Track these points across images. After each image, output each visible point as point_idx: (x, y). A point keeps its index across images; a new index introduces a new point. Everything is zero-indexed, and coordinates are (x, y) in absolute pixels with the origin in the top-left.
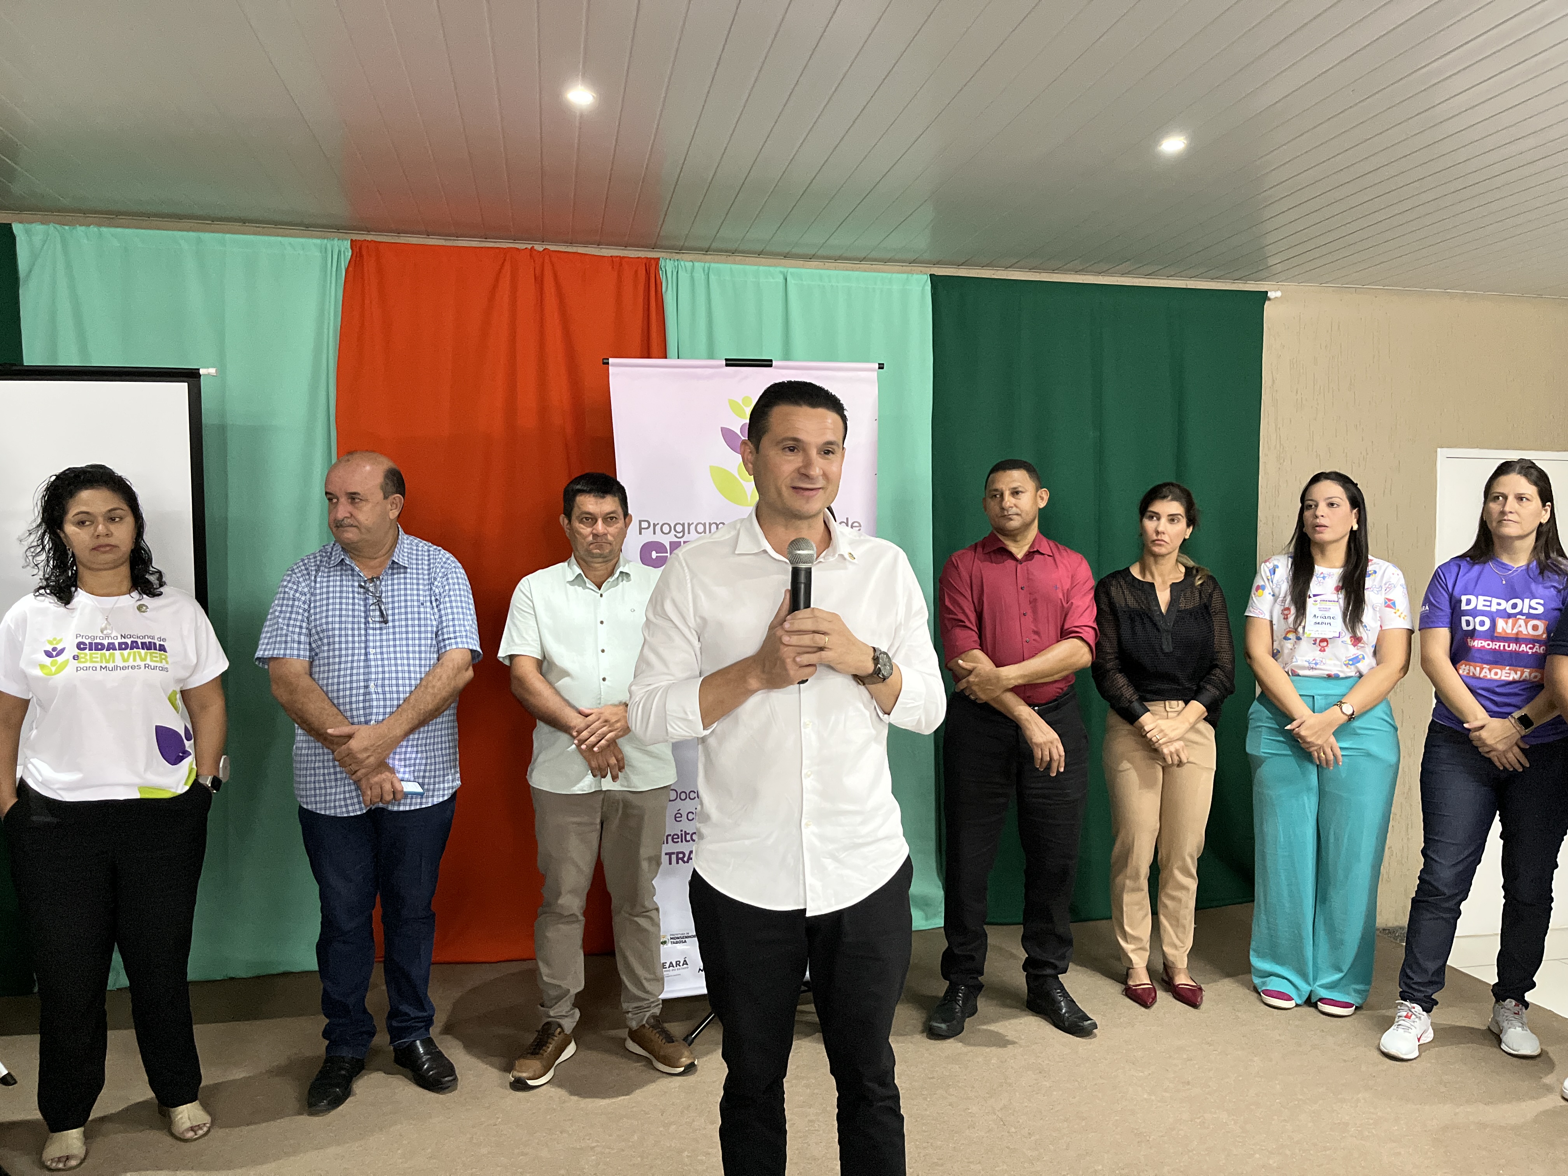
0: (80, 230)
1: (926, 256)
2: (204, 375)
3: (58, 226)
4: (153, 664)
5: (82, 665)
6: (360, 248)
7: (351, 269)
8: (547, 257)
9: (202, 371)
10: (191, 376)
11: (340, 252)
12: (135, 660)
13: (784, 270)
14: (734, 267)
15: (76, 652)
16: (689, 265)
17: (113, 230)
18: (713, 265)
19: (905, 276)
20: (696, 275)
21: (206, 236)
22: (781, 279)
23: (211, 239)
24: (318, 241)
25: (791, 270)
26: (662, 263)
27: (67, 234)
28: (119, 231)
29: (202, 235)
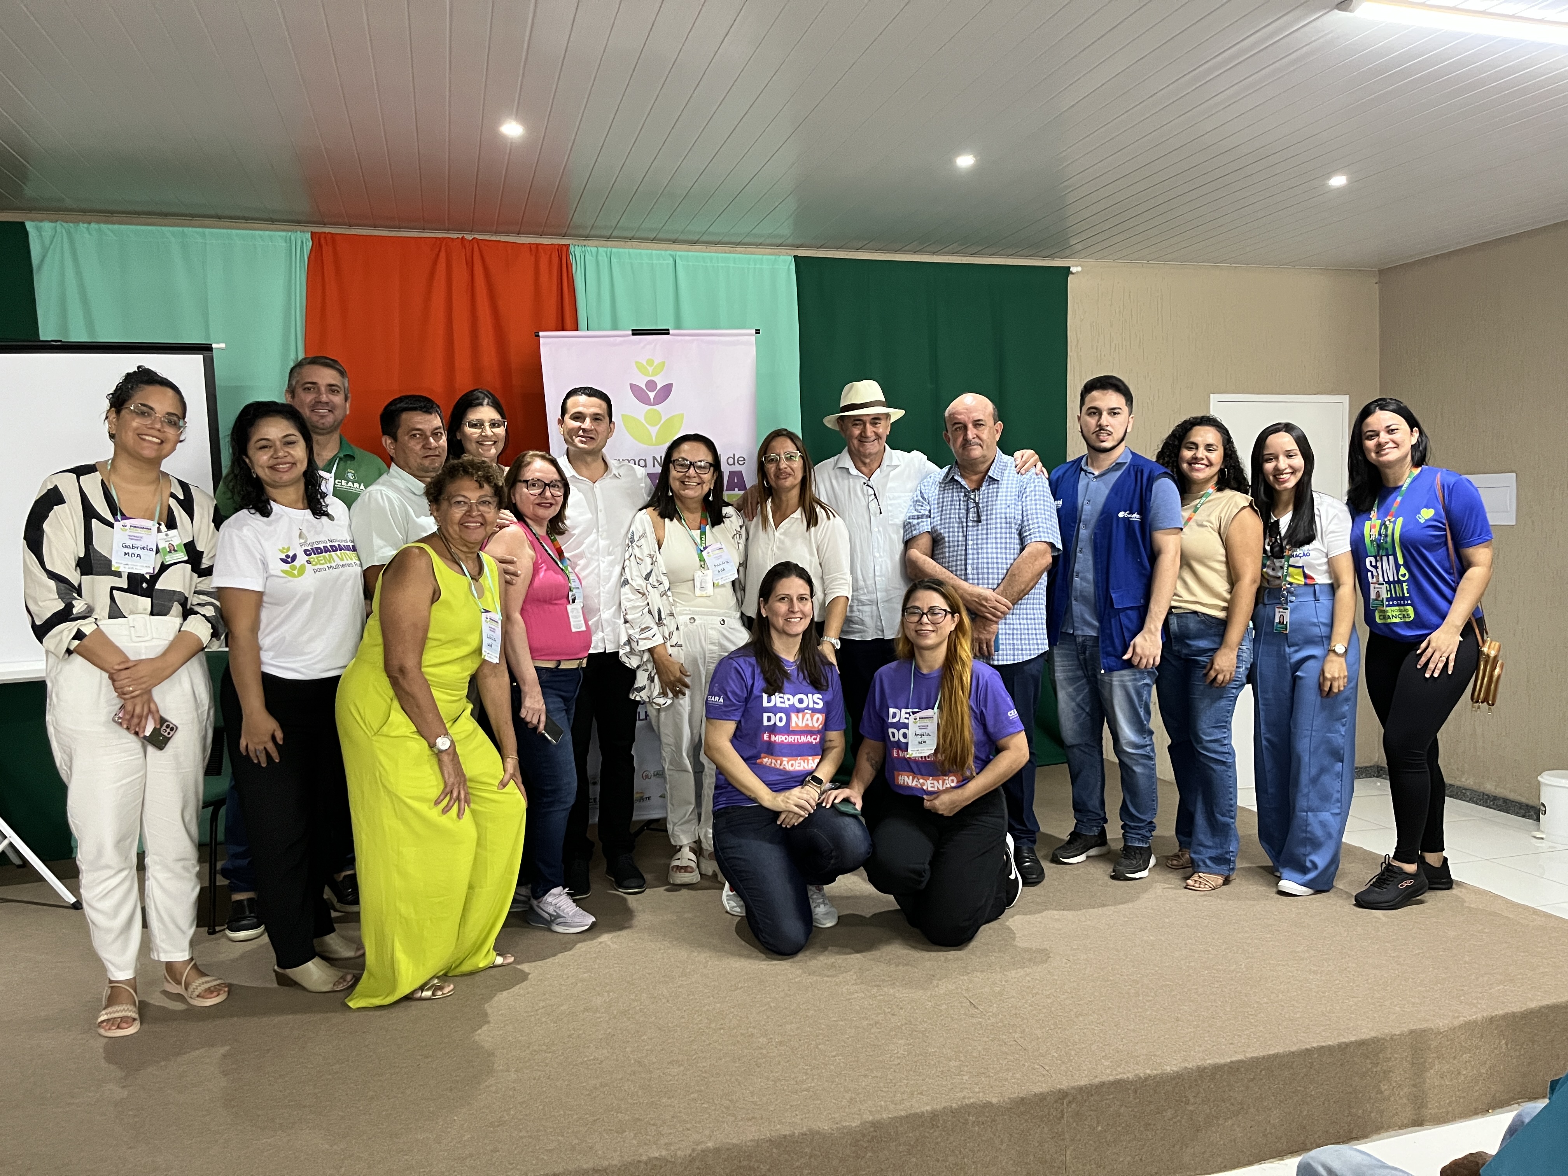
0: (83, 226)
1: (790, 241)
2: (216, 349)
3: (64, 224)
6: (319, 239)
7: (312, 257)
8: (476, 246)
9: (214, 346)
10: (204, 349)
11: (302, 242)
13: (673, 253)
14: (631, 251)
16: (594, 250)
18: (614, 250)
19: (773, 257)
20: (600, 258)
22: (671, 261)
23: (193, 233)
24: (281, 233)
25: (678, 253)
26: (572, 248)
27: (72, 230)
28: (116, 227)
29: (186, 229)
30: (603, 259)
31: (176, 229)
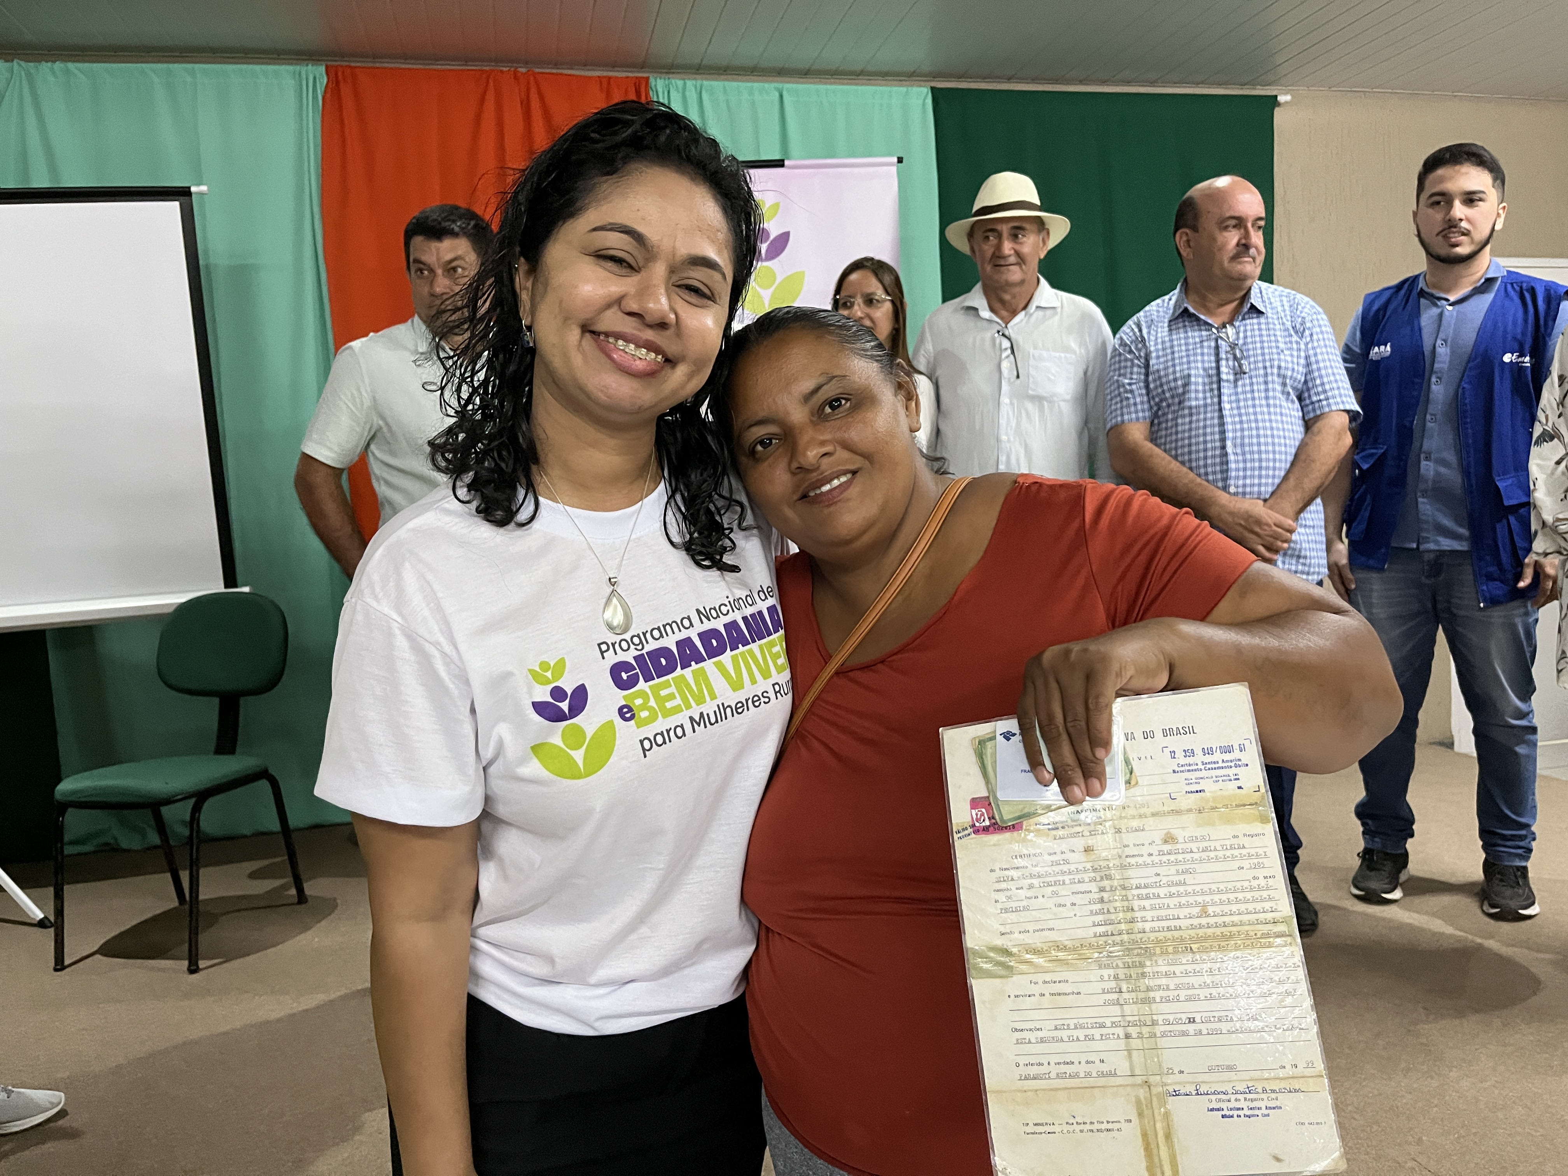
0: (45, 66)
1: (924, 73)
2: (197, 193)
3: (22, 63)
6: (336, 74)
7: (328, 95)
8: (532, 78)
9: (193, 189)
10: (182, 194)
11: (315, 78)
13: (780, 85)
14: (727, 84)
16: (680, 83)
17: (80, 65)
18: (705, 83)
19: (904, 89)
20: (687, 93)
21: (176, 67)
22: (777, 94)
23: (178, 68)
24: (291, 68)
25: (787, 86)
26: (652, 81)
27: (32, 71)
28: (87, 65)
29: (171, 66)
30: (692, 94)
31: (160, 66)
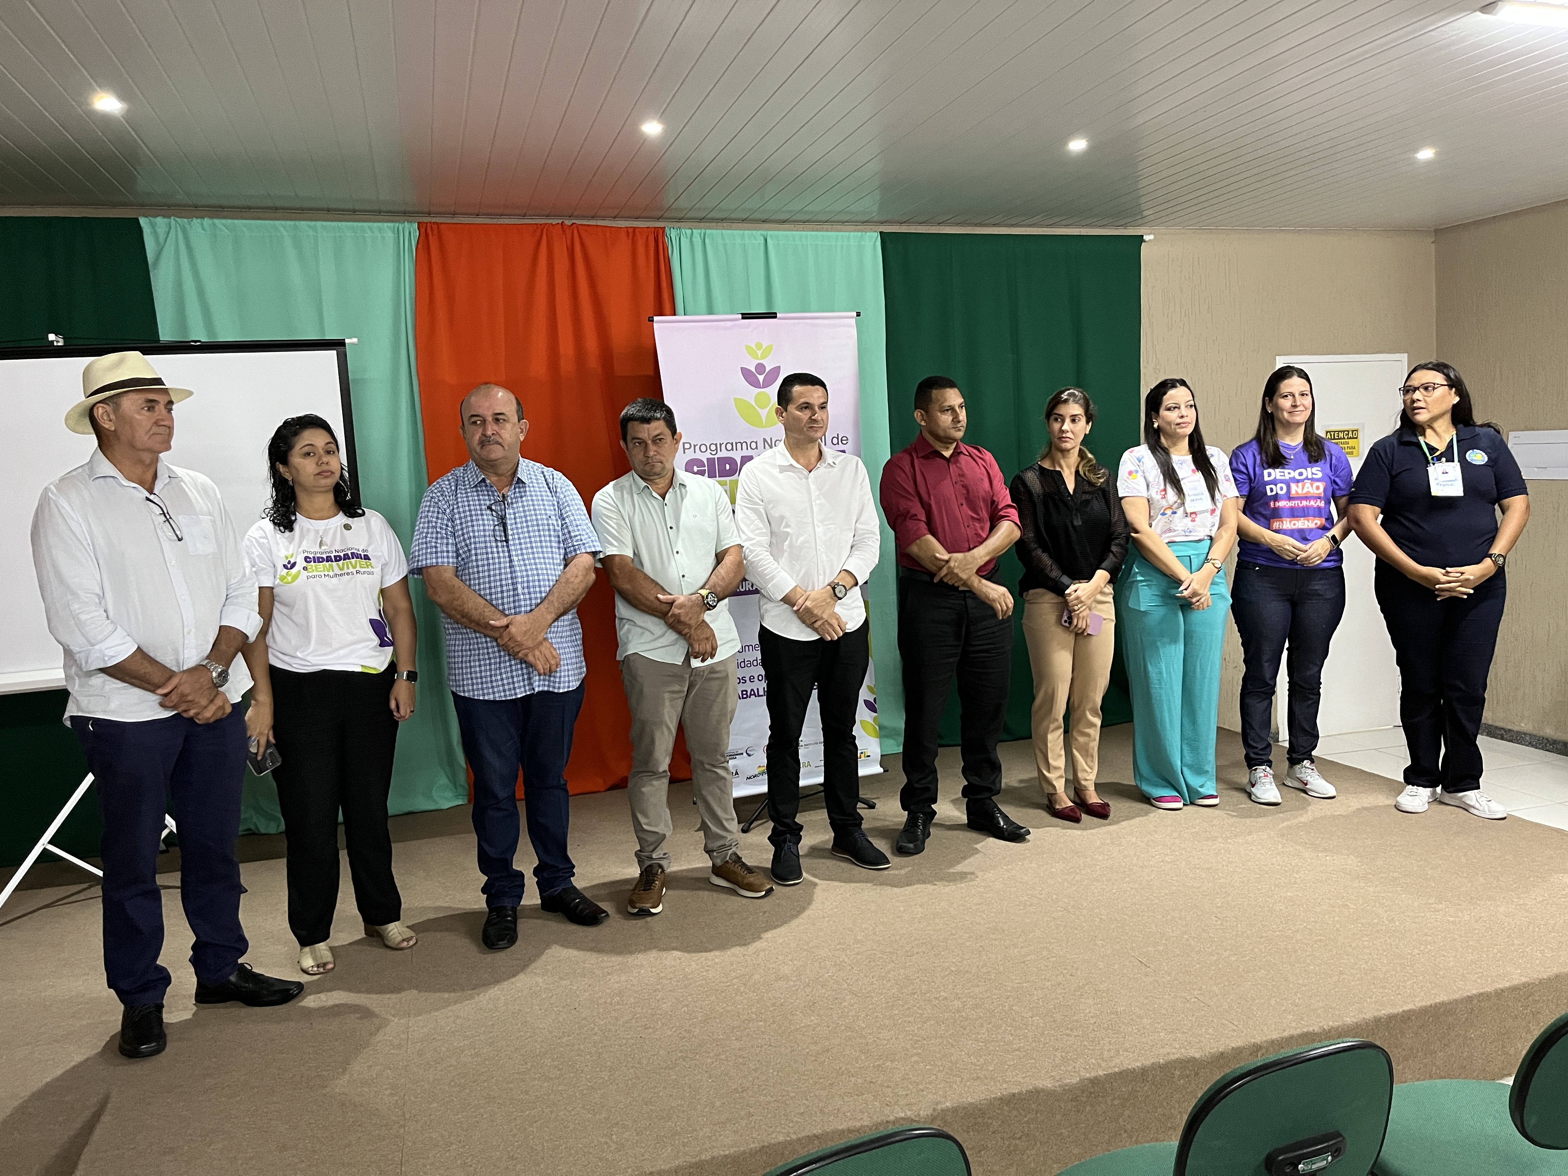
0: (196, 222)
1: (873, 217)
2: (350, 344)
3: (178, 219)
4: (362, 570)
5: (310, 574)
6: (426, 229)
7: (420, 246)
8: (576, 232)
9: (347, 341)
10: (337, 345)
11: (410, 233)
12: (348, 568)
13: (764, 233)
14: (724, 231)
15: (305, 564)
16: (689, 232)
17: (224, 221)
18: (708, 231)
19: (860, 234)
20: (694, 239)
21: (303, 224)
22: (762, 239)
24: (391, 225)
25: (770, 233)
26: (667, 230)
27: (187, 226)
28: (230, 221)
29: (297, 223)
30: (697, 240)
31: (289, 223)
